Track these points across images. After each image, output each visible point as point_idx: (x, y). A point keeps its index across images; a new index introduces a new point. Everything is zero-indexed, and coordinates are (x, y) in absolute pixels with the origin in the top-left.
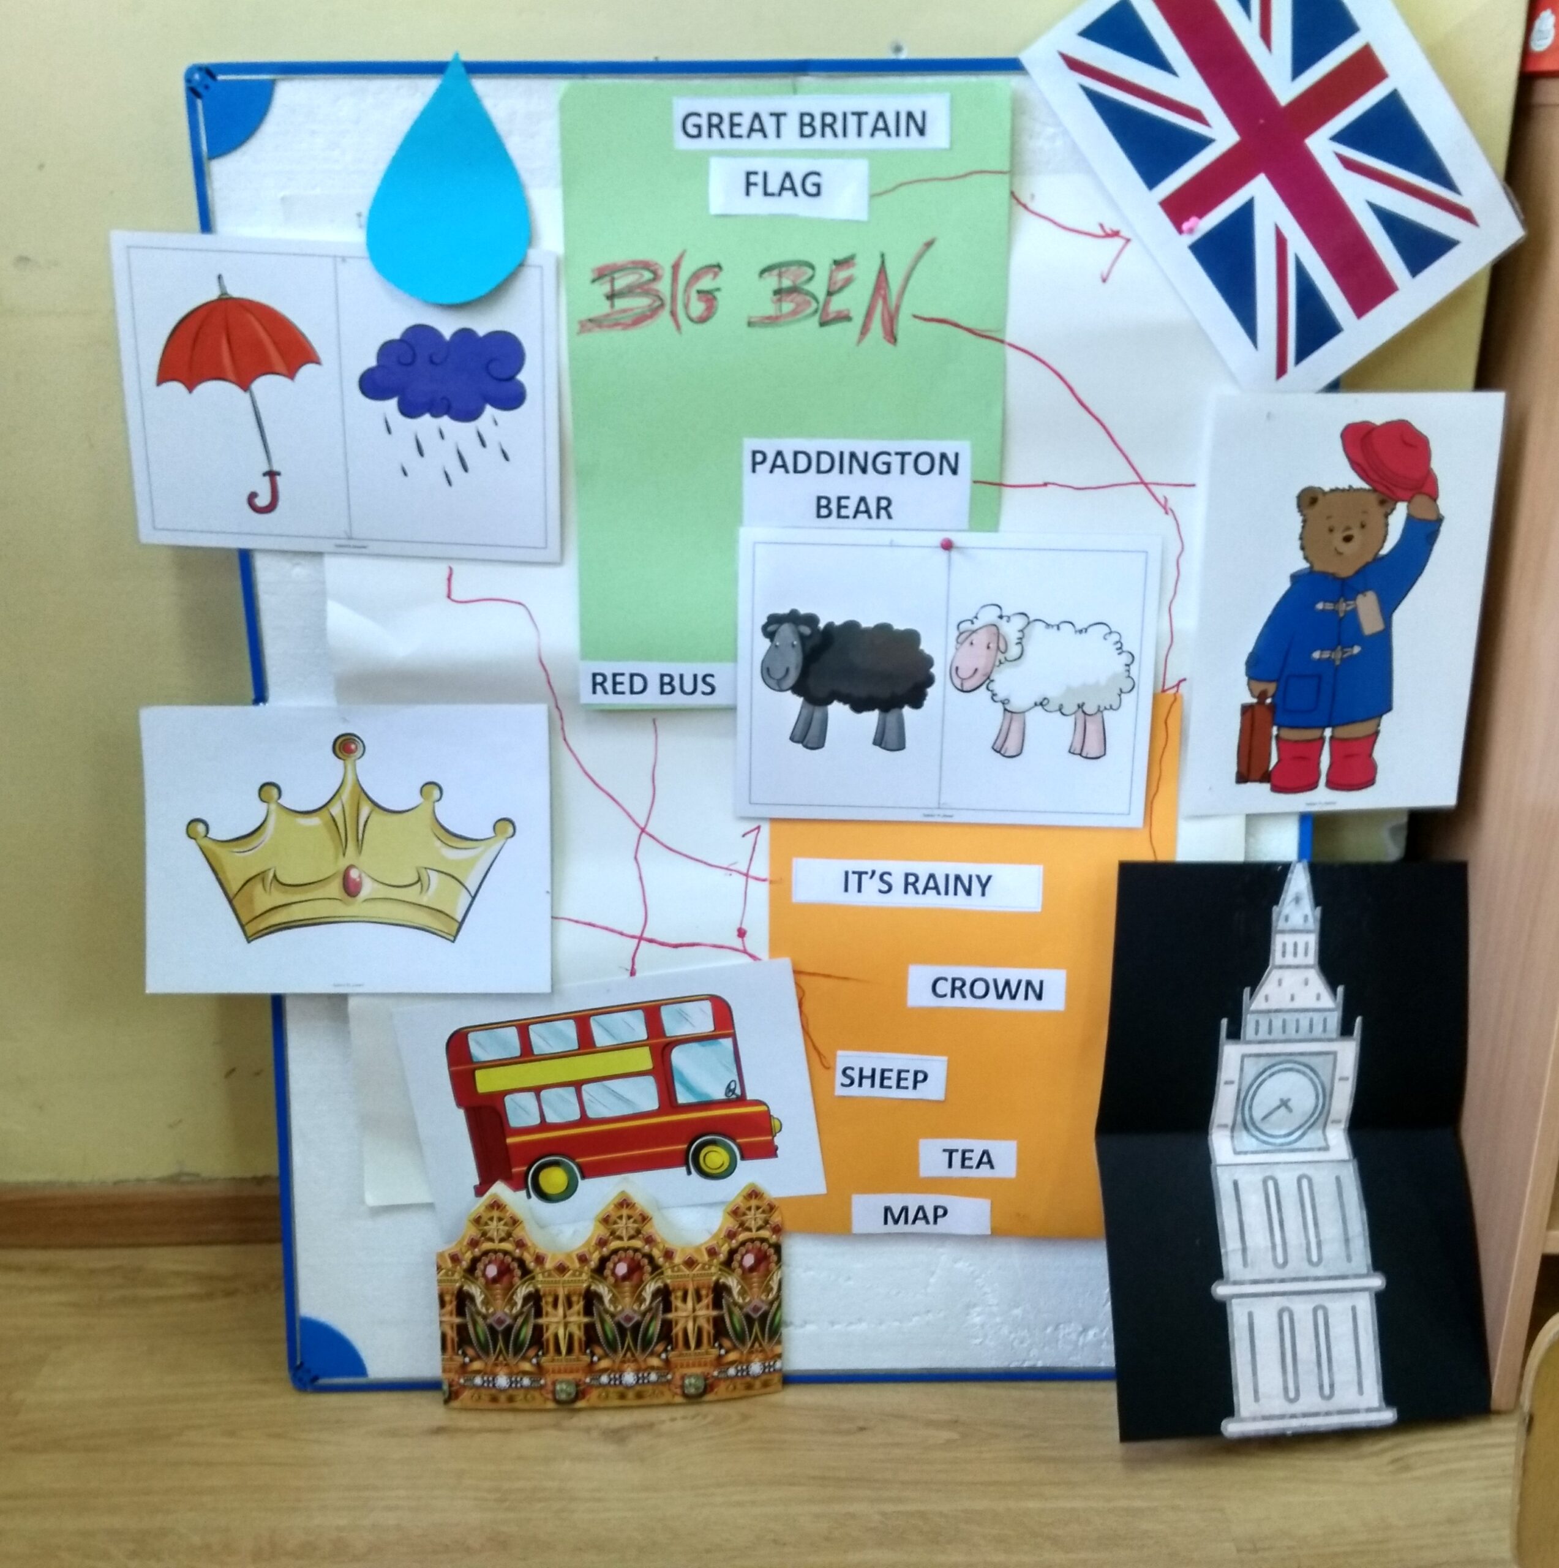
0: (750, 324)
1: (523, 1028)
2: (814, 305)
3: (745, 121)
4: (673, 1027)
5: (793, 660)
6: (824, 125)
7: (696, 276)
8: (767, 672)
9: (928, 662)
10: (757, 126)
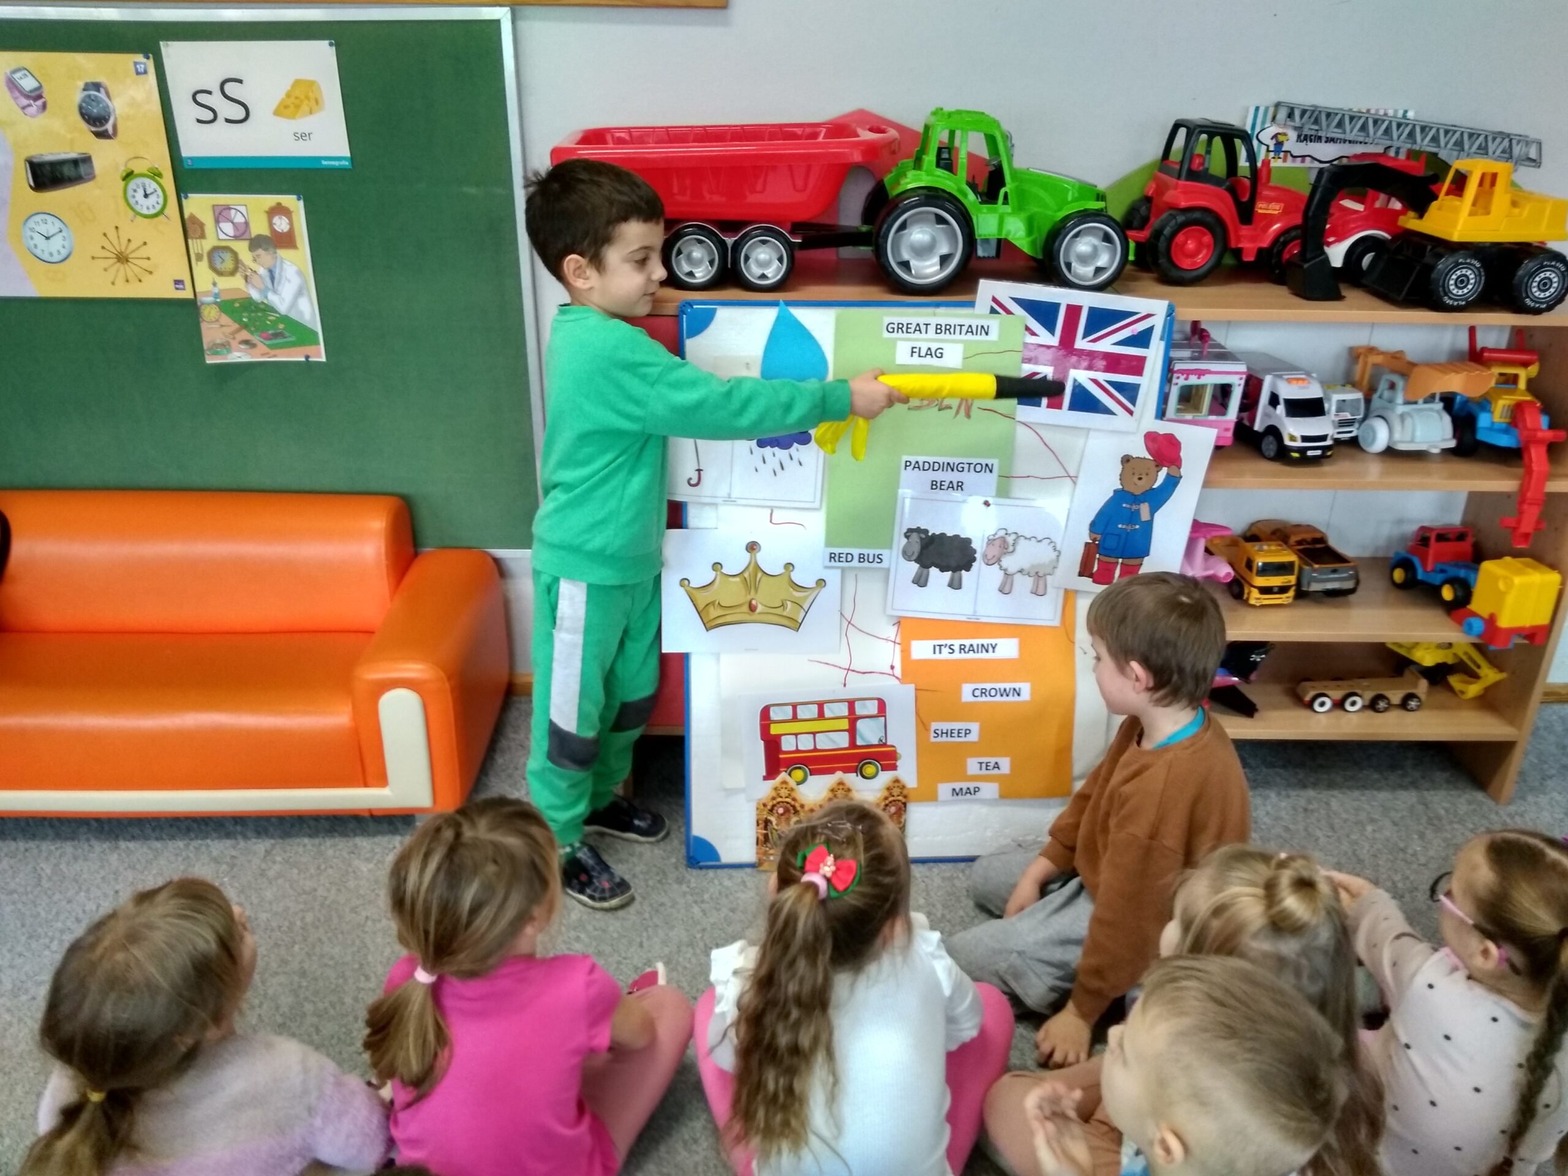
0: (909, 409)
1: (795, 707)
2: (936, 402)
3: (913, 327)
4: (859, 710)
5: (916, 548)
6: (946, 329)
8: (905, 553)
9: (975, 551)
10: (918, 329)
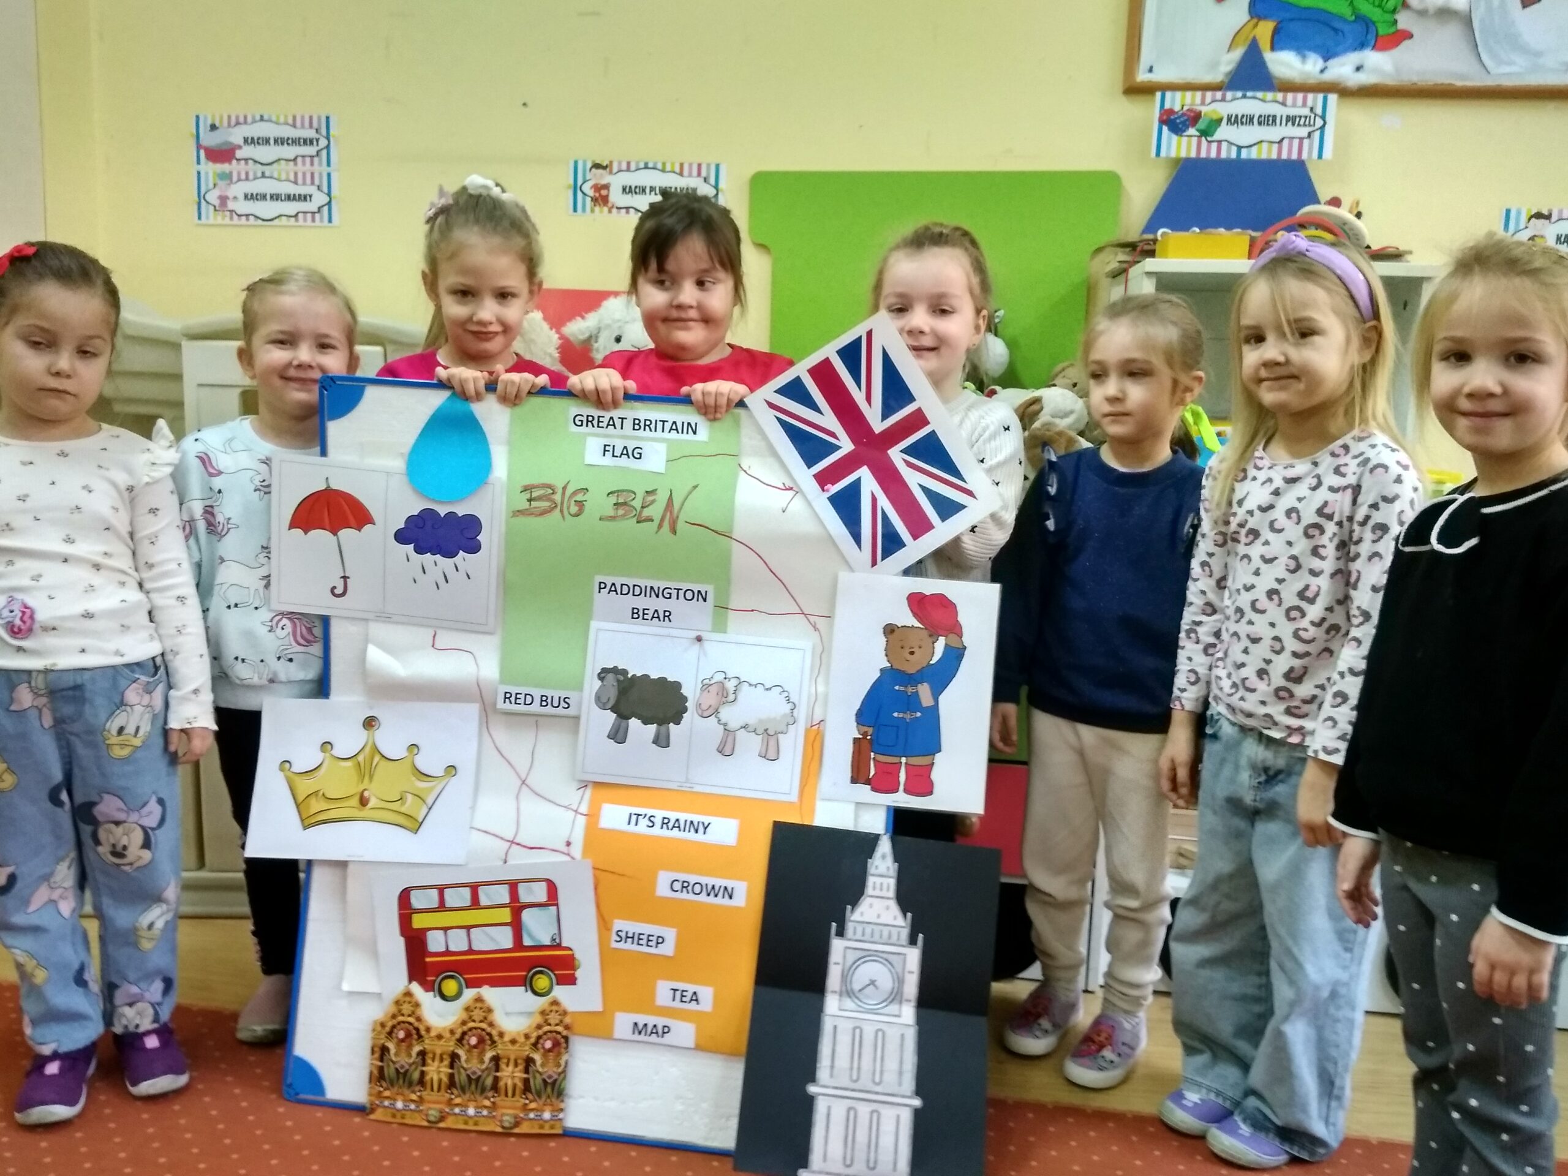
0: (600, 519)
1: (441, 890)
2: (634, 513)
3: (606, 421)
4: (525, 897)
5: (612, 694)
7: (575, 493)
8: (598, 698)
9: (685, 699)
10: (611, 423)
